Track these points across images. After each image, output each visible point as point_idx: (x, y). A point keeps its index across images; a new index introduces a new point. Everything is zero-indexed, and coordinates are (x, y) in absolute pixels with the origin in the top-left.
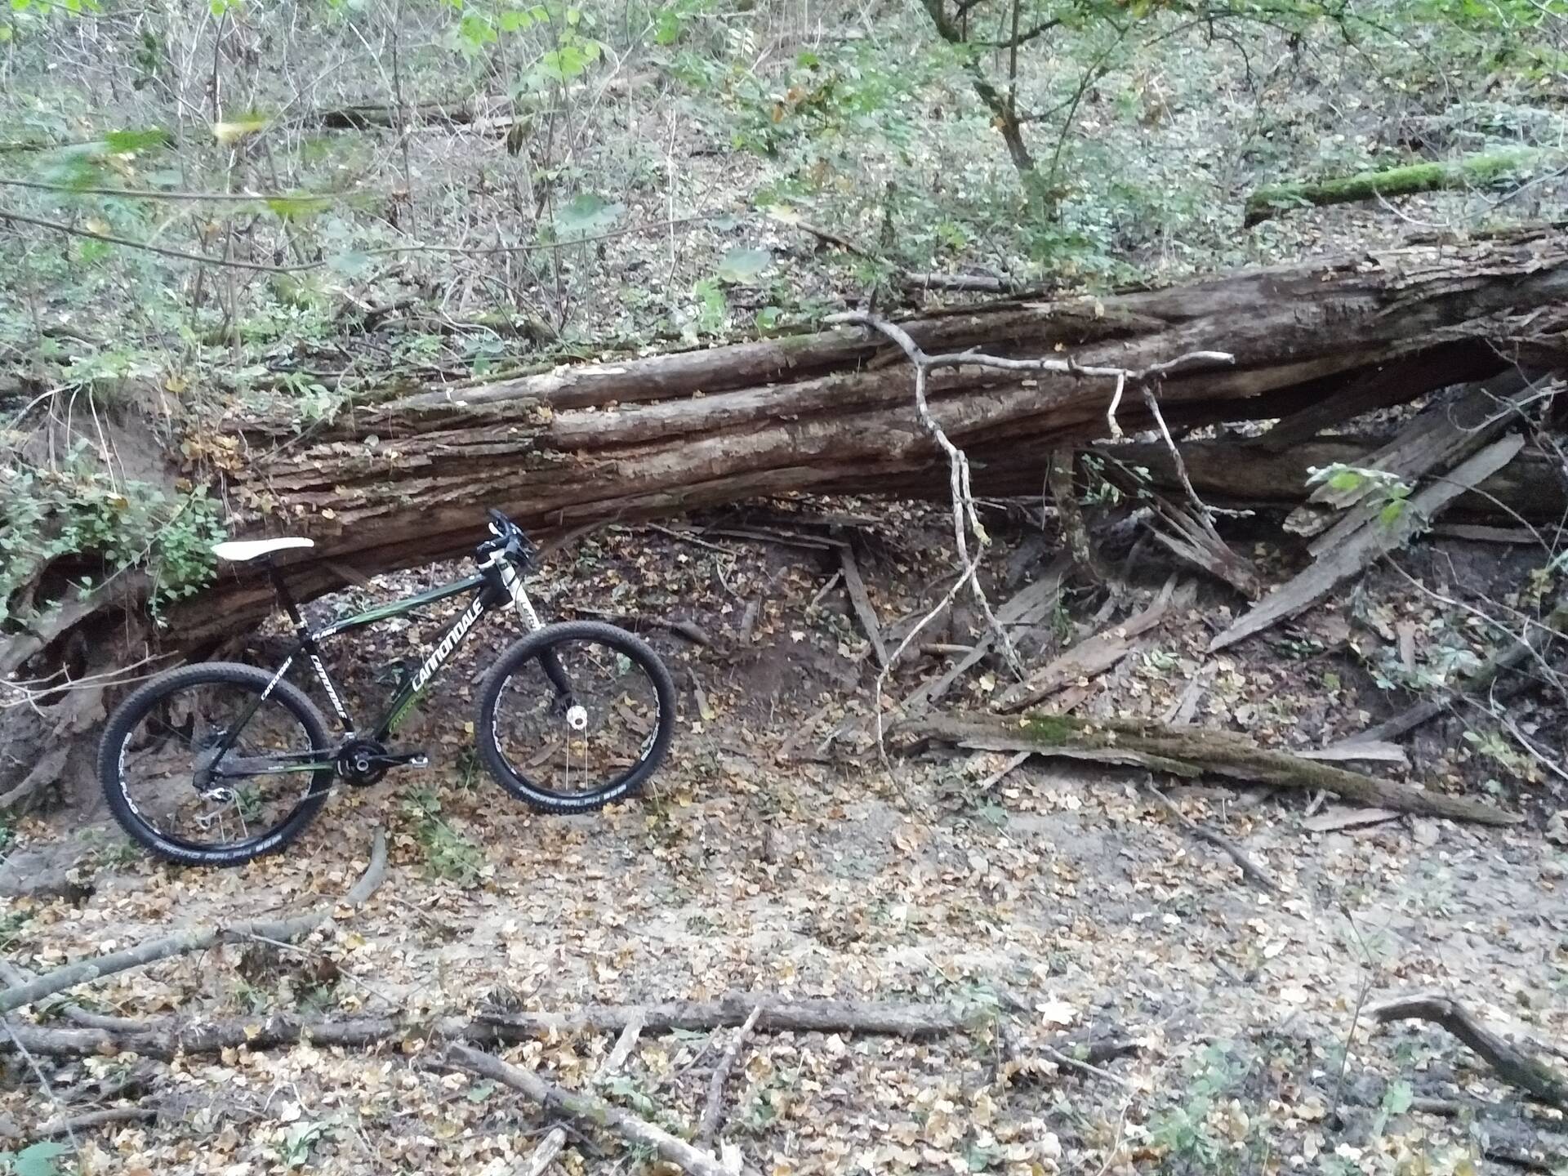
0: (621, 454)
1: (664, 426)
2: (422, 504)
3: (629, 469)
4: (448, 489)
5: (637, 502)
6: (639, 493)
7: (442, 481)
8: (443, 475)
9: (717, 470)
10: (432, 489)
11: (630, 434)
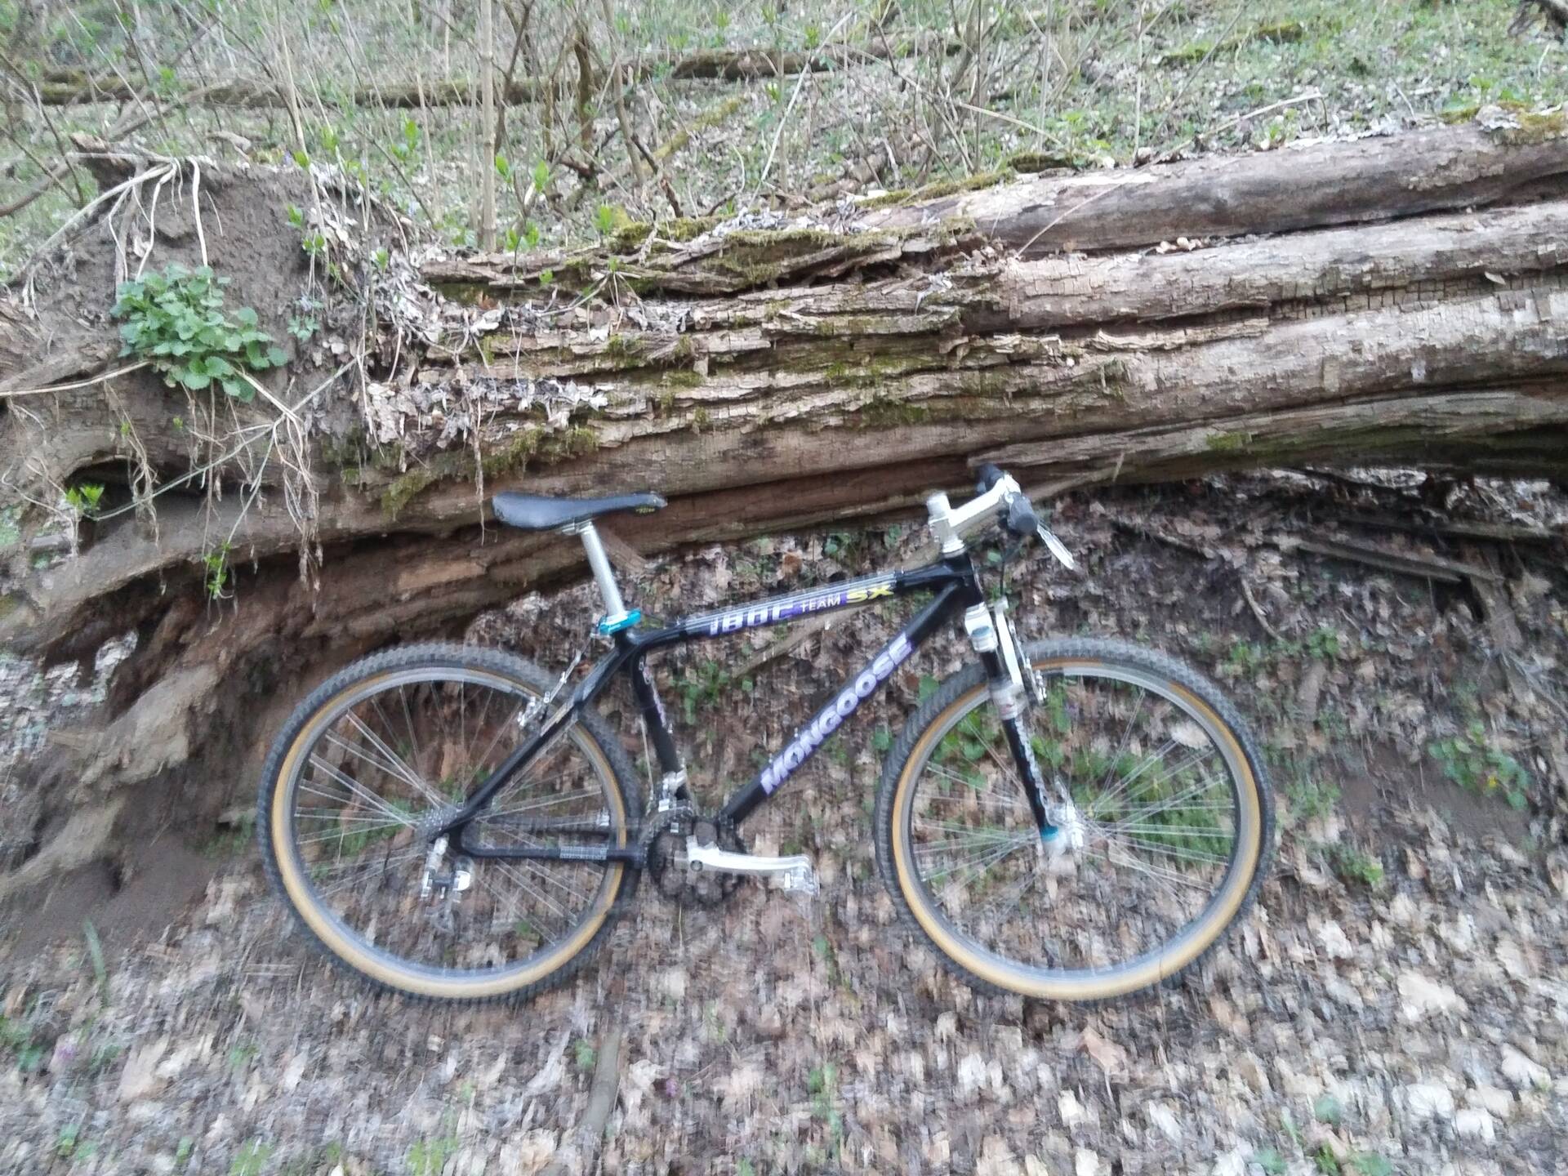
0: (1134, 340)
1: (1230, 287)
2: (746, 419)
3: (1146, 372)
4: (793, 394)
5: (1152, 443)
6: (1158, 423)
7: (783, 379)
8: (788, 368)
9: (1332, 383)
10: (766, 393)
11: (1158, 303)
